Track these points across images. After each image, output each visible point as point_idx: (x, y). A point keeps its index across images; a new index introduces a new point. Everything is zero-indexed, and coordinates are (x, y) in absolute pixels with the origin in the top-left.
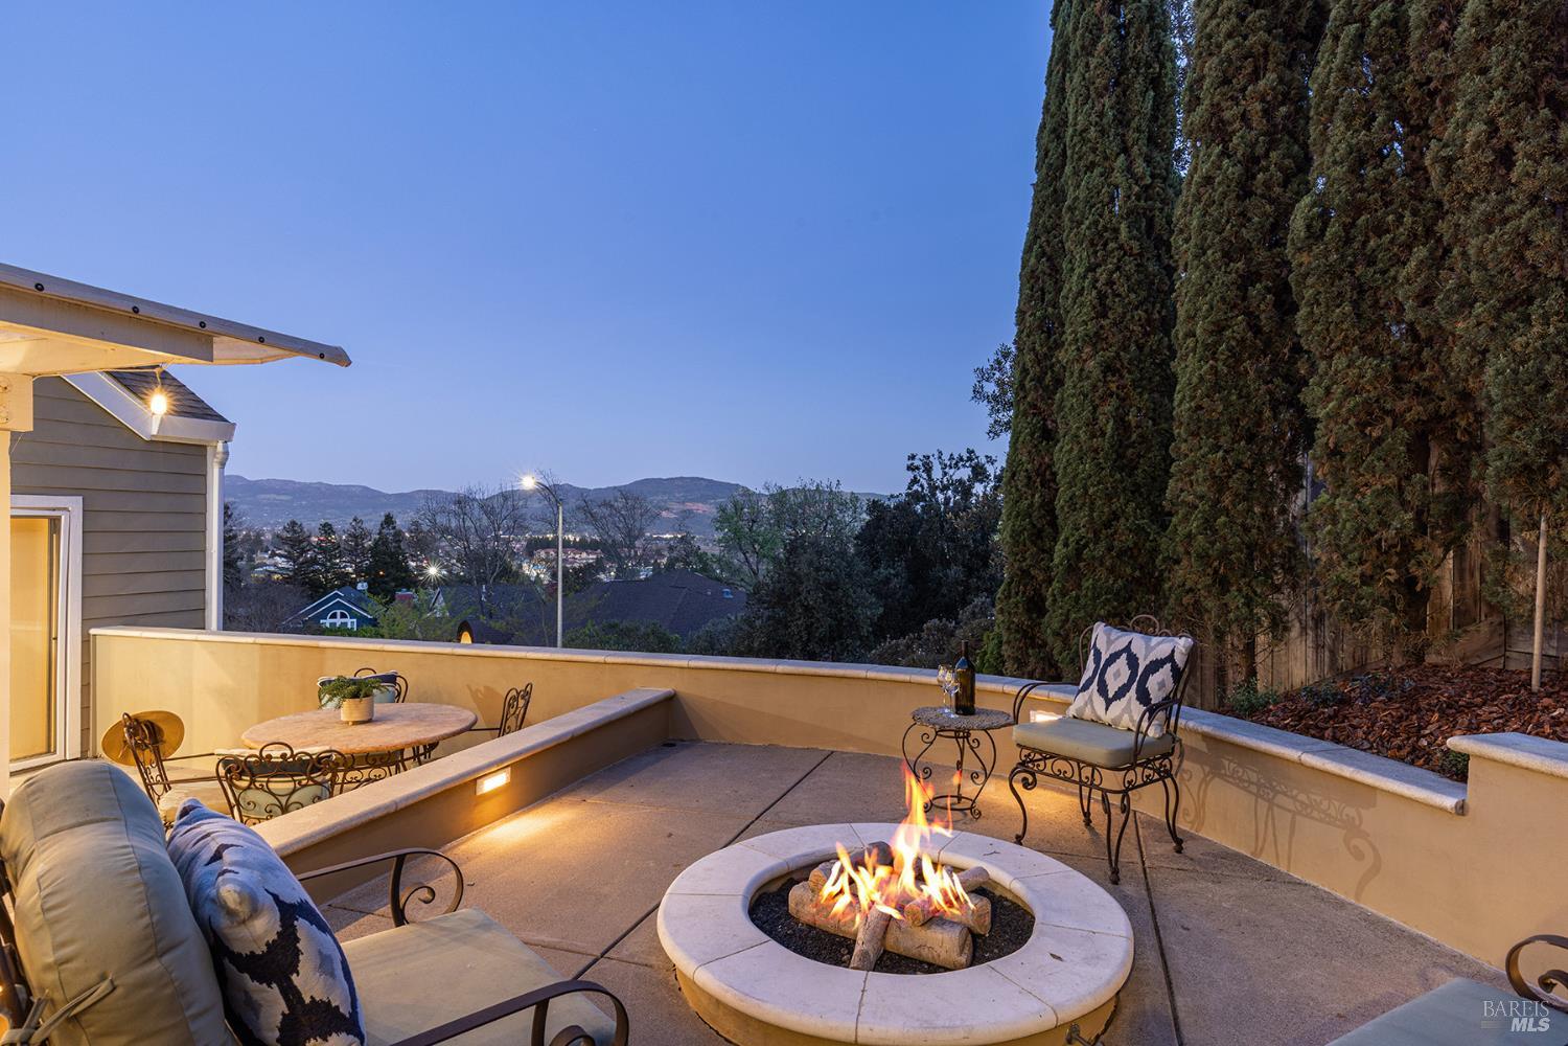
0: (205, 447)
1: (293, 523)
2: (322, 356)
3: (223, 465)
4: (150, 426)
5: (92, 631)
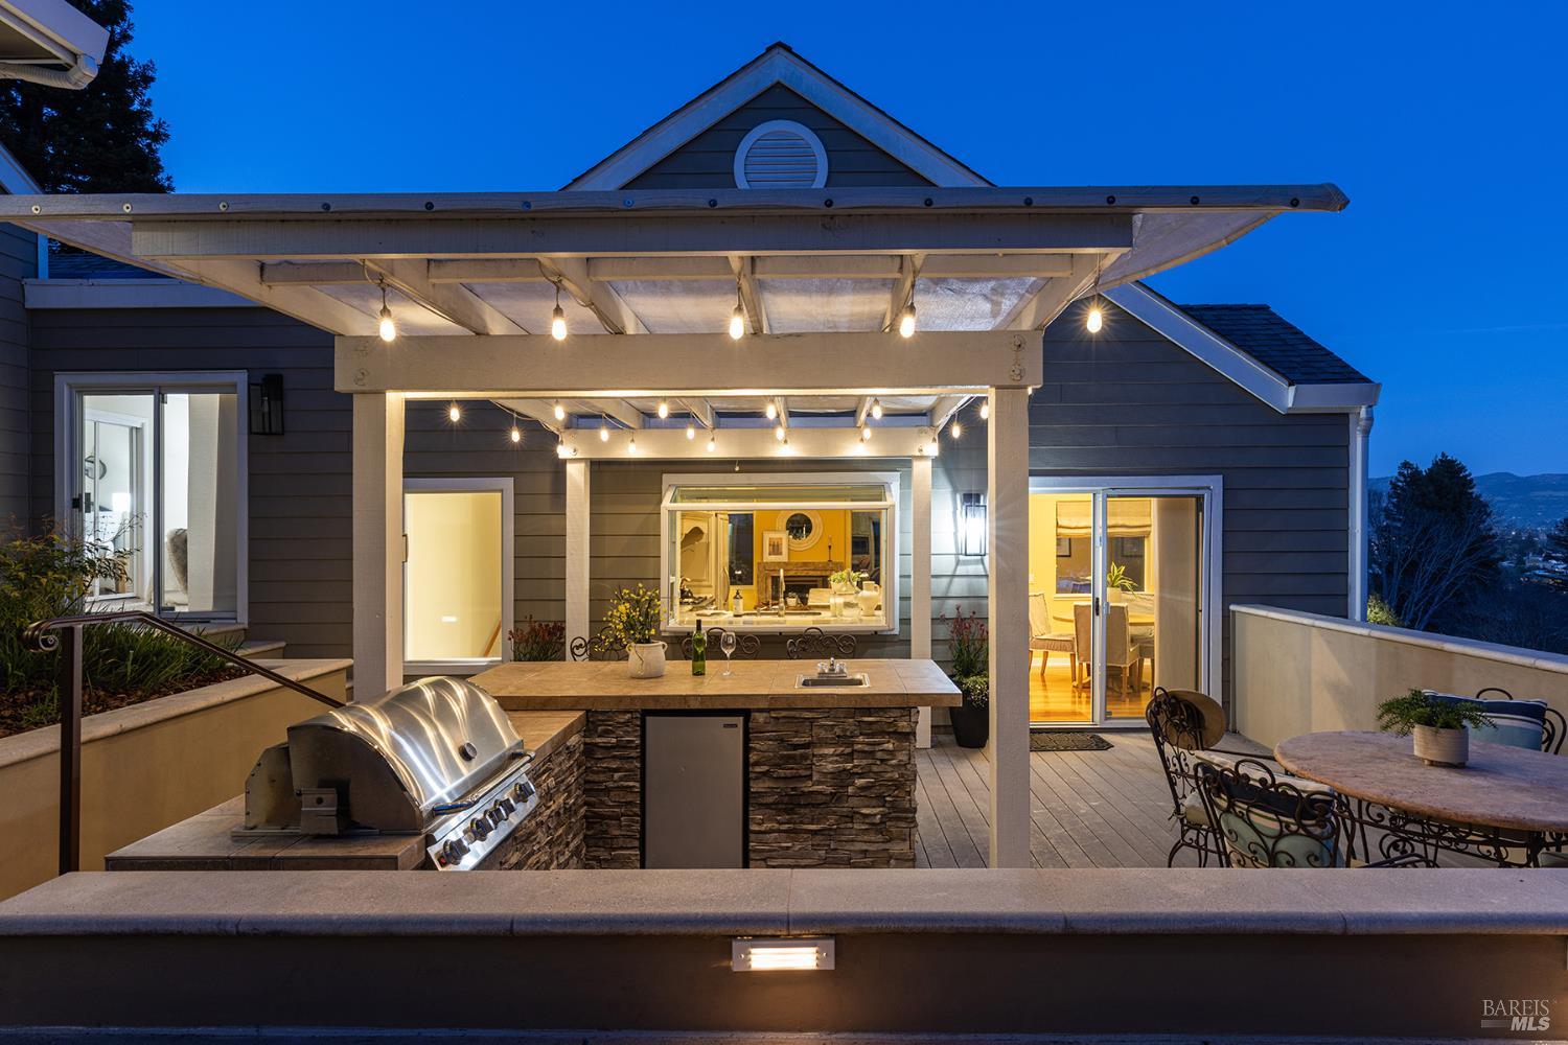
0: (1347, 414)
2: (1295, 203)
3: (1366, 433)
4: (1288, 398)
5: (1232, 607)
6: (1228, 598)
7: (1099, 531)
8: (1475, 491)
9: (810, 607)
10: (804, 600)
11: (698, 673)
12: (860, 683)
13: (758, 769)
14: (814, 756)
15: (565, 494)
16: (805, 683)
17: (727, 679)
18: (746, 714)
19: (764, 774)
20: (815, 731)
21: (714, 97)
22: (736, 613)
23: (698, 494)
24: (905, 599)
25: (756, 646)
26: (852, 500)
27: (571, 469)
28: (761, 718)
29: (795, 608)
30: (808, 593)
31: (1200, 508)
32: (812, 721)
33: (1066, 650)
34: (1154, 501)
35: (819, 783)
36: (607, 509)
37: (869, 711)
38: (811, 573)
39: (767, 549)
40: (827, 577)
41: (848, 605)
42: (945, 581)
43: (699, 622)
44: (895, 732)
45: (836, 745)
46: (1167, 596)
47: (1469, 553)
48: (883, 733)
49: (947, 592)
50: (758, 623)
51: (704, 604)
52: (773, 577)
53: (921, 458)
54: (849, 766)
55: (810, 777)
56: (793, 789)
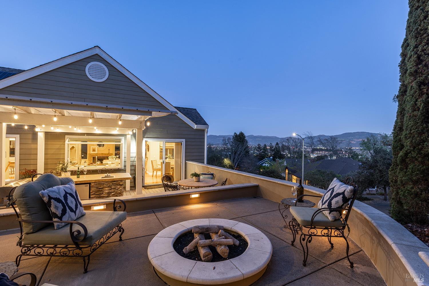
0: (204, 130)
1: (259, 144)
3: (207, 133)
4: (195, 127)
5: (186, 162)
6: (186, 160)
7: (164, 147)
8: (246, 138)
9: (103, 164)
10: (102, 163)
11: (78, 177)
12: (113, 177)
13: (92, 193)
14: (104, 190)
15: (37, 139)
16: (102, 178)
17: (84, 178)
18: (90, 184)
19: (93, 194)
20: (104, 186)
21: (81, 54)
22: (84, 165)
23: (76, 140)
24: (125, 162)
25: (90, 172)
26: (115, 142)
27: (39, 134)
28: (93, 184)
29: (99, 164)
30: (103, 161)
31: (181, 145)
32: (103, 184)
33: (160, 171)
34: (174, 143)
35: (105, 194)
36: (49, 143)
37: (114, 181)
38: (104, 156)
39: (91, 150)
40: (108, 157)
41: (112, 163)
42: (134, 158)
43: (78, 168)
44: (120, 185)
45: (108, 187)
46: (176, 159)
47: (244, 150)
48: (117, 185)
49: (134, 160)
50: (91, 168)
51: (75, 164)
52: (93, 157)
53: (129, 134)
54: (111, 191)
55: (103, 194)
56: (99, 196)
